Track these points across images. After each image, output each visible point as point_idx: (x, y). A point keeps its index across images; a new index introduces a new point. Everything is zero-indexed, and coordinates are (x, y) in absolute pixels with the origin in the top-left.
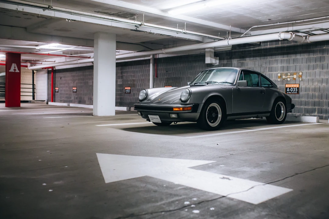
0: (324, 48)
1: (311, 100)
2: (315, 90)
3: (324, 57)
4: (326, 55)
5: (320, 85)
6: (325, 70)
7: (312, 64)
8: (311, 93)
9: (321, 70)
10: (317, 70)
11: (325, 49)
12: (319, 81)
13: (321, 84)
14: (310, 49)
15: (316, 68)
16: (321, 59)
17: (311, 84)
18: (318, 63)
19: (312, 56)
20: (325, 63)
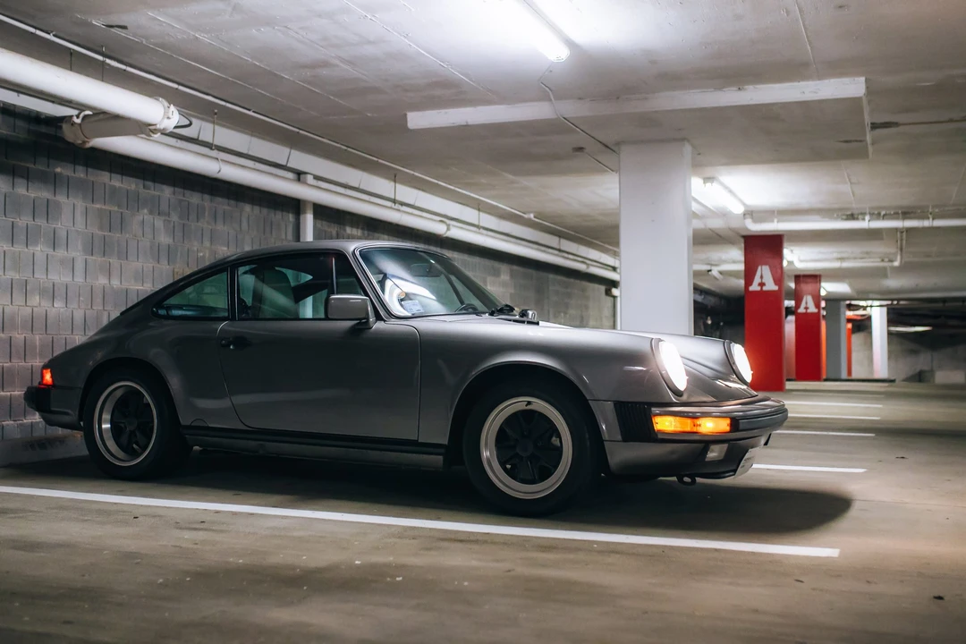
0: (58, 170)
1: (18, 363)
2: (31, 324)
3: (58, 205)
4: (61, 198)
5: (46, 304)
6: (61, 253)
7: (24, 221)
8: (19, 337)
9: (50, 251)
10: (40, 250)
11: (61, 174)
12: (42, 292)
13: (50, 305)
14: (14, 162)
15: (36, 243)
16: (49, 210)
17: (18, 299)
18: (41, 222)
19: (23, 190)
20: (62, 225)
